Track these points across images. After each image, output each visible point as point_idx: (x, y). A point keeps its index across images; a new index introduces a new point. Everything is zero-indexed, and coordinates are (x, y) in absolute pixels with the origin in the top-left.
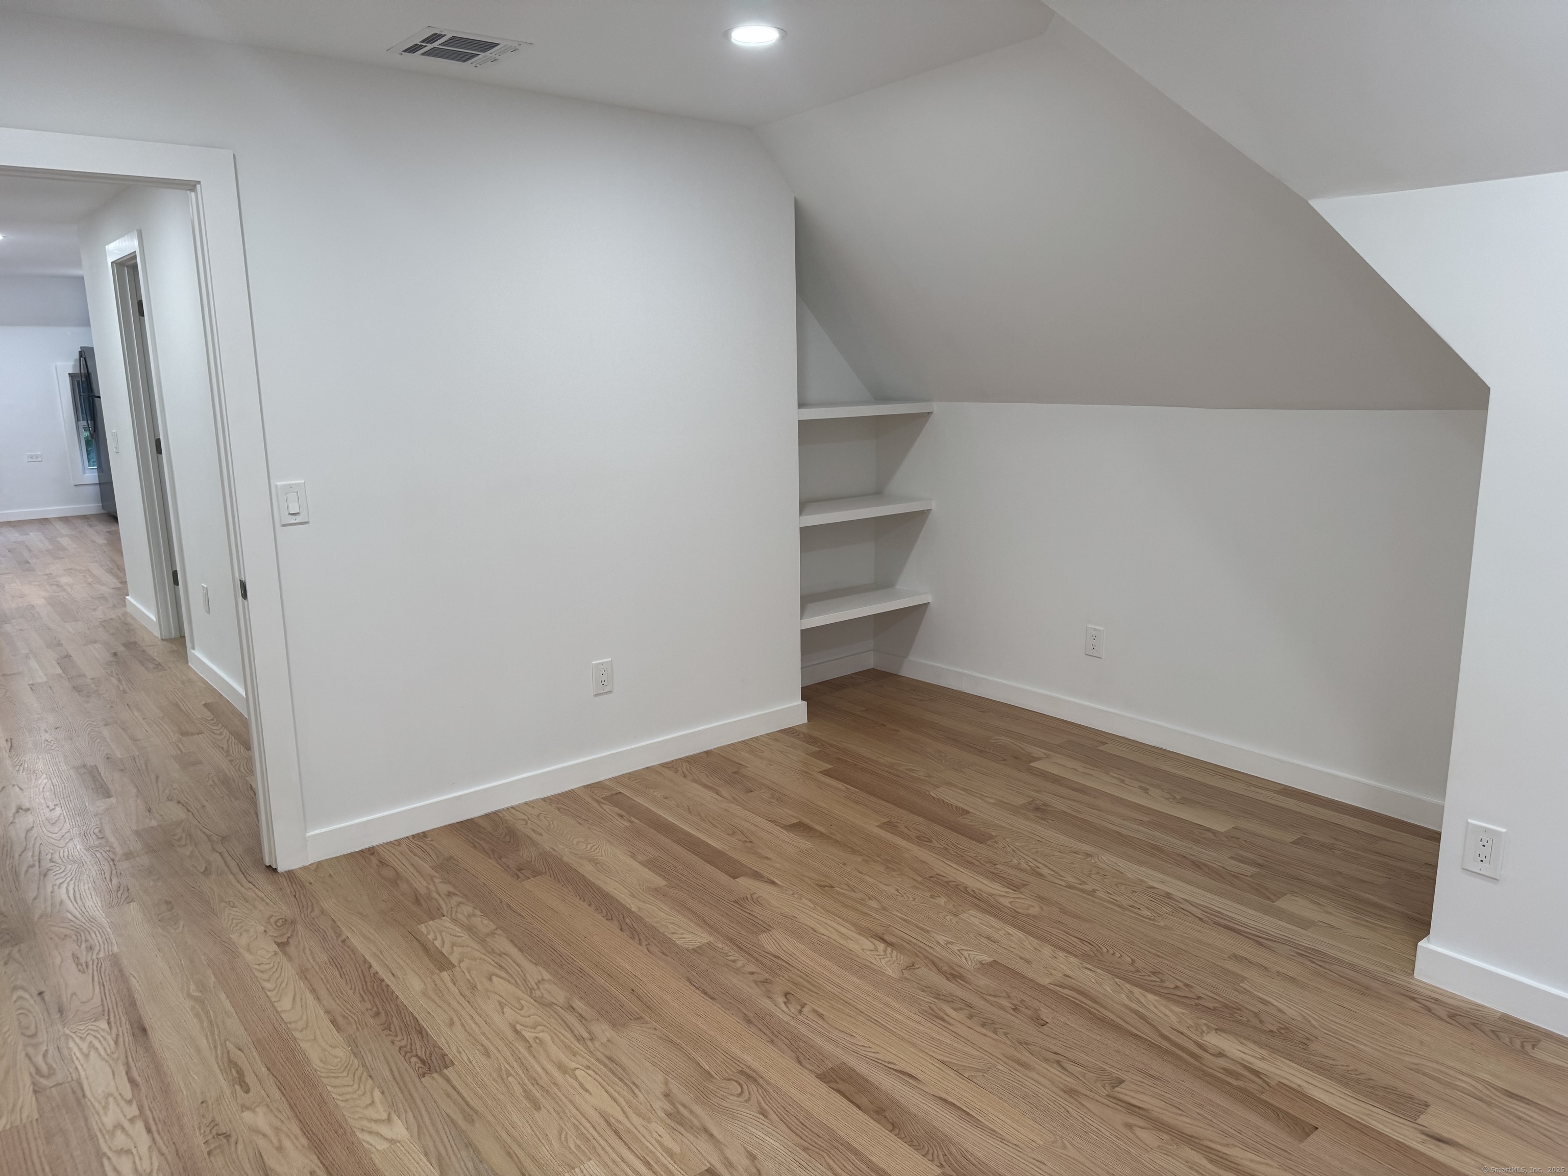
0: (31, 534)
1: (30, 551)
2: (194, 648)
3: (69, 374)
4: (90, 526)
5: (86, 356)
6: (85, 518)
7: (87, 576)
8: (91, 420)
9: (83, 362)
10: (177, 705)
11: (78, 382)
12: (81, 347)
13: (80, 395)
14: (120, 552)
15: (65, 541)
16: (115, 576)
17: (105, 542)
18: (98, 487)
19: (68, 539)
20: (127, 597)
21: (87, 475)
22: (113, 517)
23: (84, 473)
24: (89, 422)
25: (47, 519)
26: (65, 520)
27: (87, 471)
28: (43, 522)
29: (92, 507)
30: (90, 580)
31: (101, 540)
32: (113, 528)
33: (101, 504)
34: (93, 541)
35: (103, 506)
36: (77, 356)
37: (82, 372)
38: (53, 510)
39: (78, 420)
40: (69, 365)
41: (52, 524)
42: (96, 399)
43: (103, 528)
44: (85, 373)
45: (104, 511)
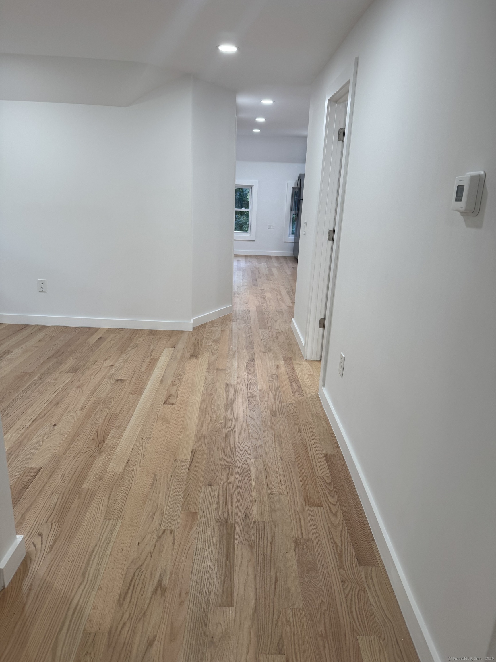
0: (262, 263)
1: (259, 273)
2: (324, 386)
3: (292, 187)
4: (286, 263)
5: (301, 178)
6: (285, 258)
7: (278, 295)
8: (297, 211)
9: (299, 182)
10: (305, 446)
11: (295, 191)
12: (300, 174)
13: (295, 198)
14: (295, 281)
15: (274, 270)
16: (291, 297)
17: (290, 273)
18: (293, 244)
19: (276, 269)
20: (292, 319)
21: (290, 237)
22: (295, 259)
23: (289, 236)
24: (296, 211)
25: (270, 257)
26: (277, 258)
27: (290, 236)
28: (269, 257)
29: (288, 253)
30: (279, 297)
31: (289, 272)
32: (295, 266)
33: (293, 252)
34: (286, 272)
35: (293, 253)
36: (297, 179)
37: (298, 186)
38: (273, 252)
39: (291, 210)
40: (292, 183)
41: (272, 260)
42: (301, 200)
43: (291, 264)
44: (299, 187)
45: (294, 256)
